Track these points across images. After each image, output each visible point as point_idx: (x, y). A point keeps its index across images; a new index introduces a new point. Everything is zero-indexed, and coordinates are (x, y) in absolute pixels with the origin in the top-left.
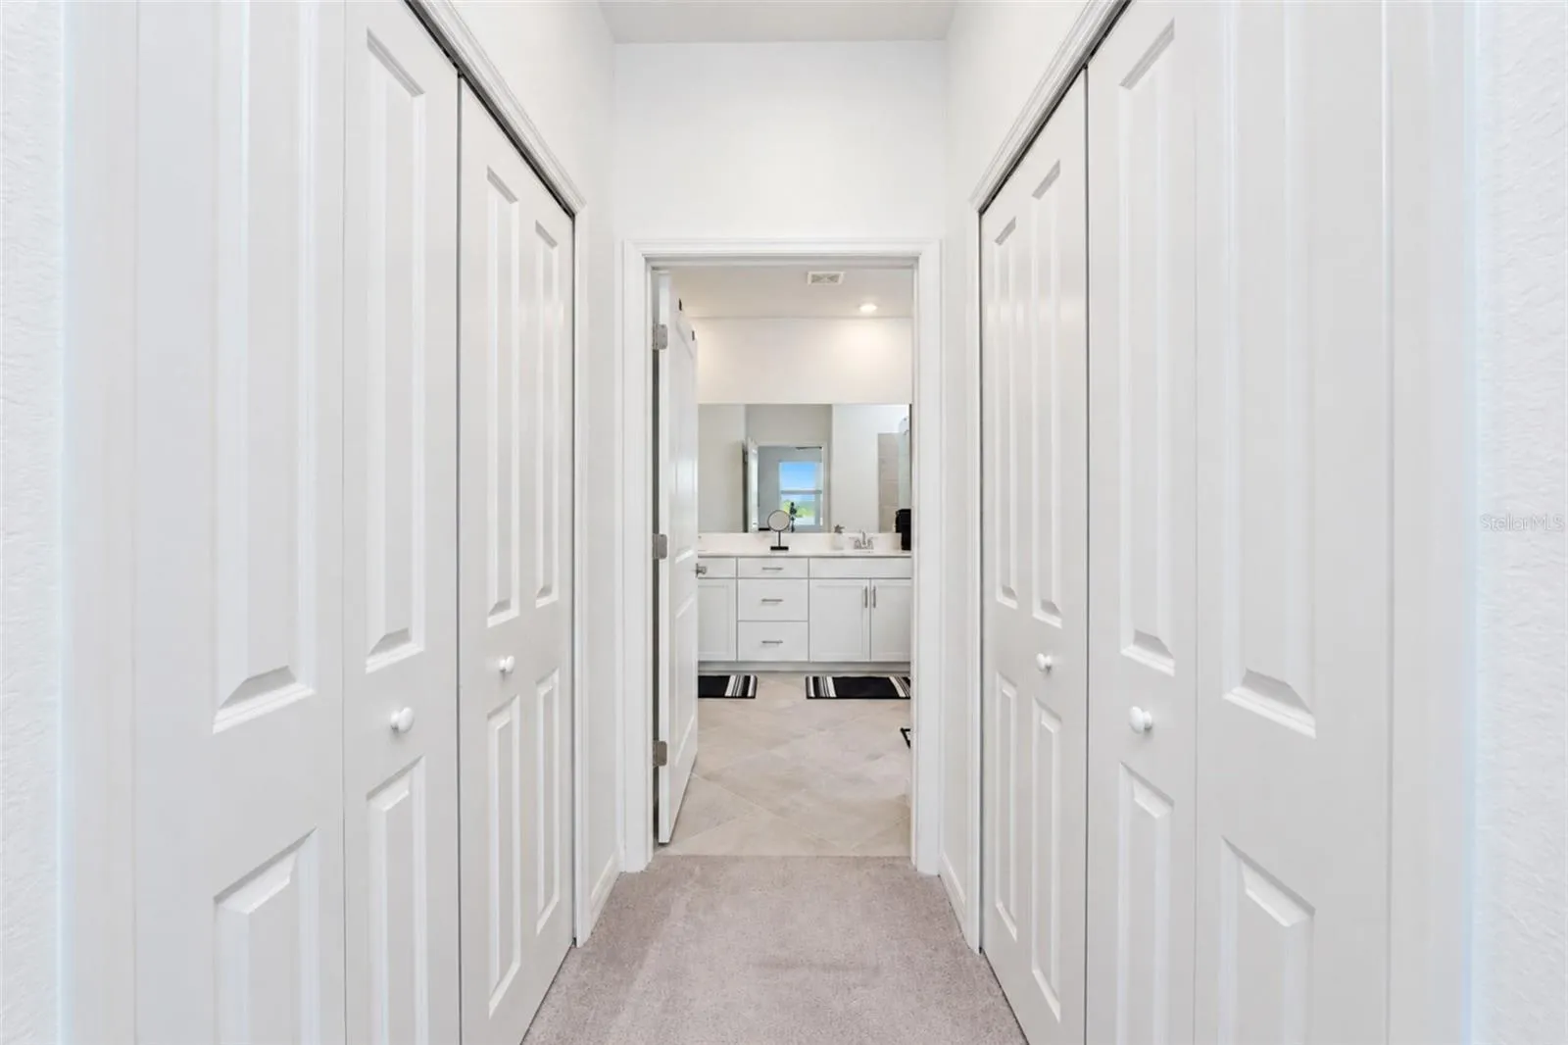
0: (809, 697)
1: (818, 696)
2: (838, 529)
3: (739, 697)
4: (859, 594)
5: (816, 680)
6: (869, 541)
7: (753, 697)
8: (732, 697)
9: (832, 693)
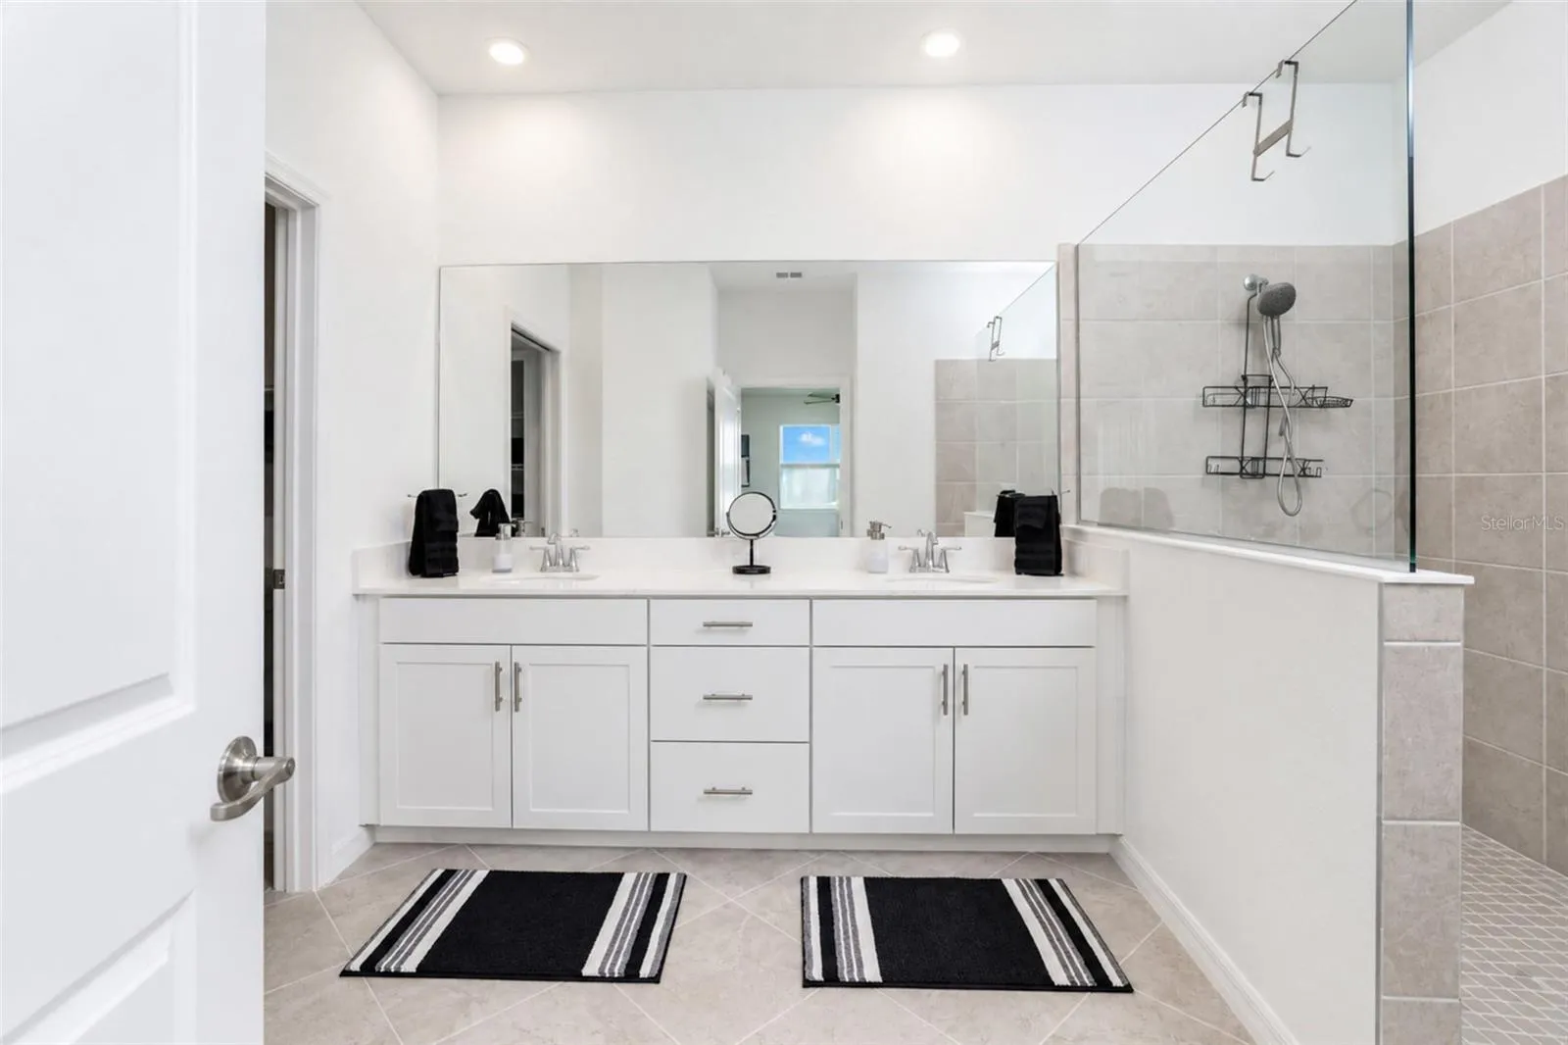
0: (808, 983)
1: (831, 979)
2: (875, 531)
3: (618, 980)
4: (926, 687)
5: (824, 884)
6: (944, 553)
7: (655, 979)
8: (601, 979)
9: (872, 972)
